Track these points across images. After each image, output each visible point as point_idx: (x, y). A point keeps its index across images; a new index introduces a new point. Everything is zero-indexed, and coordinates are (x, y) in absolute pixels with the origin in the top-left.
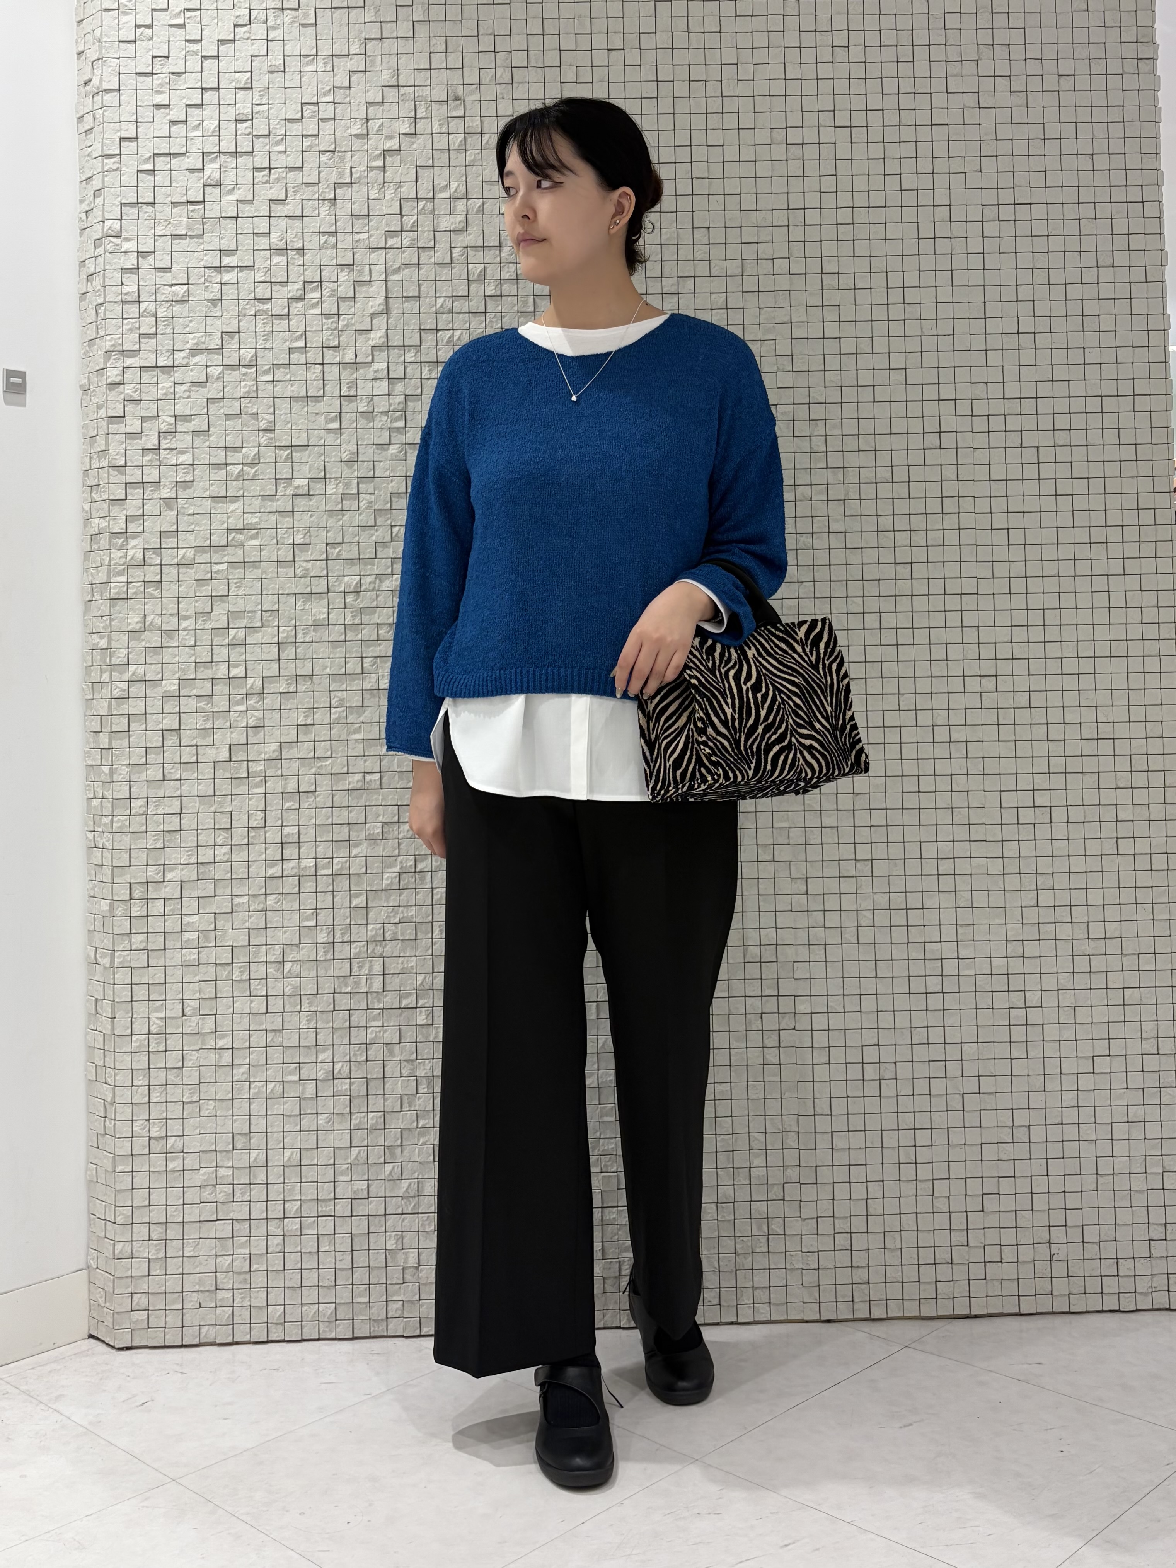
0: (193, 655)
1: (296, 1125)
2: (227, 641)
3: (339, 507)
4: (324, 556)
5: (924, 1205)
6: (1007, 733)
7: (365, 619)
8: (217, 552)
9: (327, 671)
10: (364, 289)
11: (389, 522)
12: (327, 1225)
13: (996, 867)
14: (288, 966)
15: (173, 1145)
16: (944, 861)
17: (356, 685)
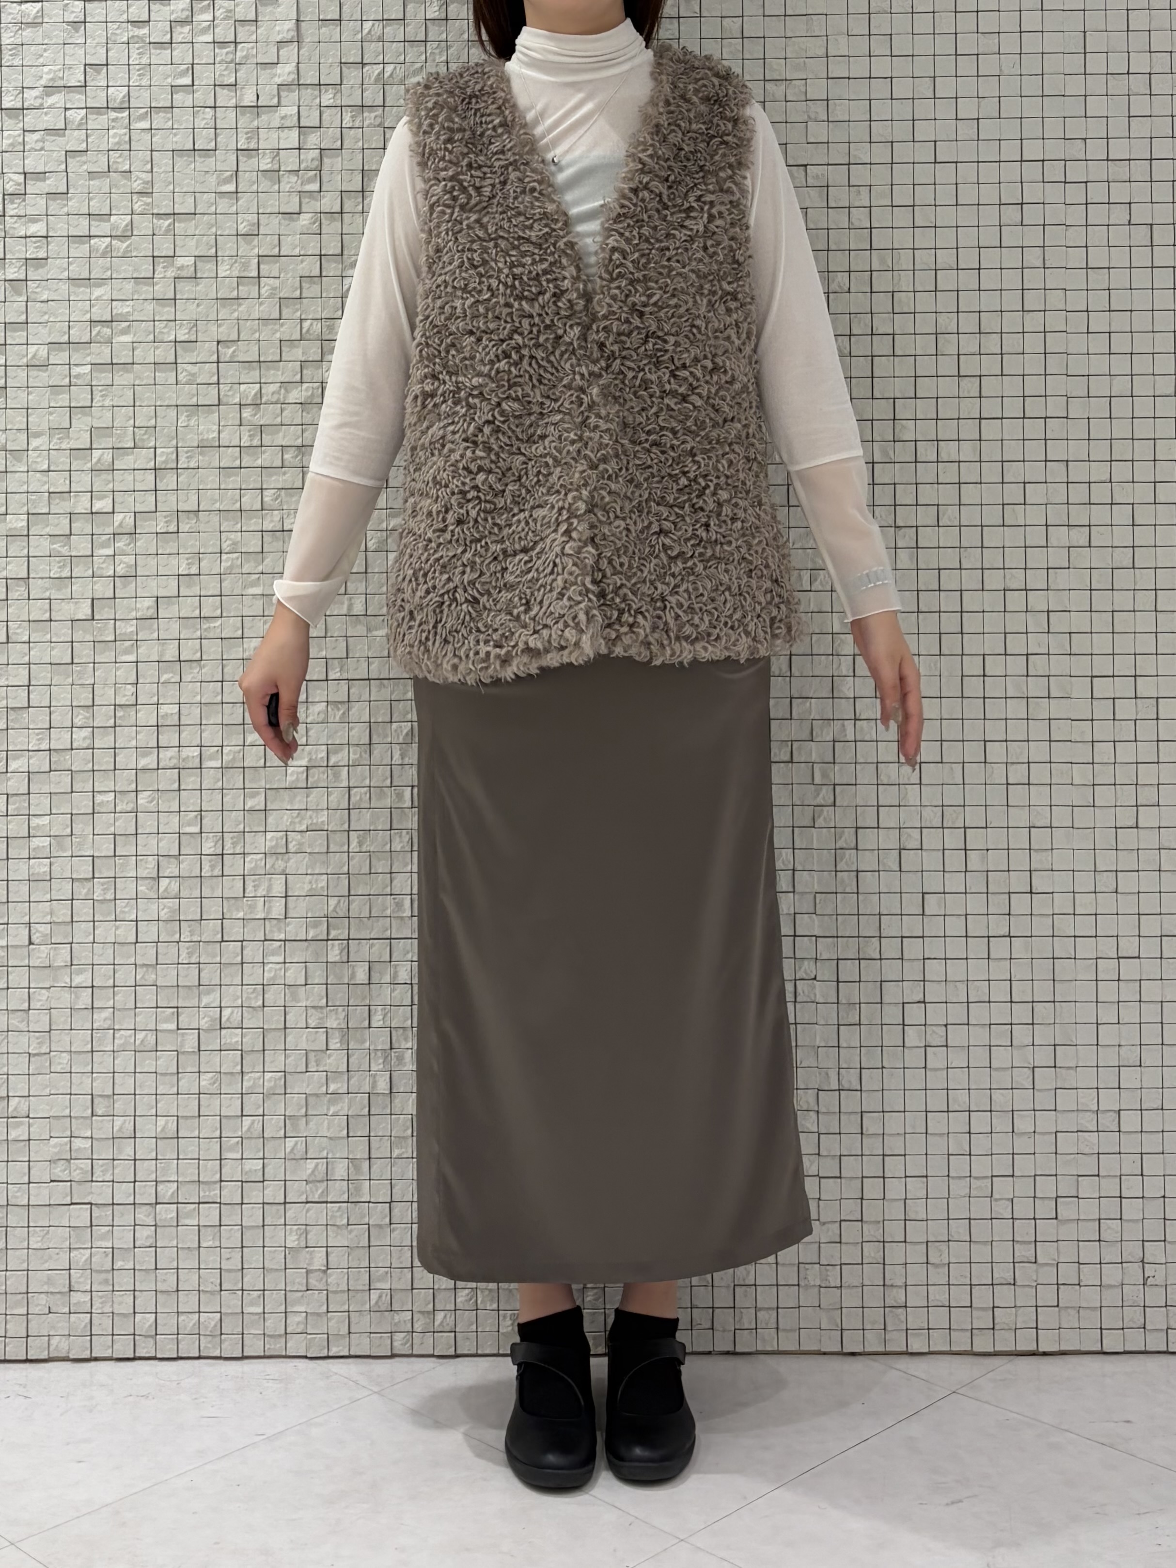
0: (45, 483)
1: (173, 1086)
2: (89, 465)
3: (234, 294)
4: (215, 358)
5: (980, 1209)
6: (1101, 601)
7: (267, 440)
8: (77, 351)
9: (217, 506)
10: (269, 9)
11: (298, 314)
12: (210, 1215)
13: (1080, 775)
14: (164, 883)
15: (15, 1109)
16: (1015, 766)
17: (254, 524)
